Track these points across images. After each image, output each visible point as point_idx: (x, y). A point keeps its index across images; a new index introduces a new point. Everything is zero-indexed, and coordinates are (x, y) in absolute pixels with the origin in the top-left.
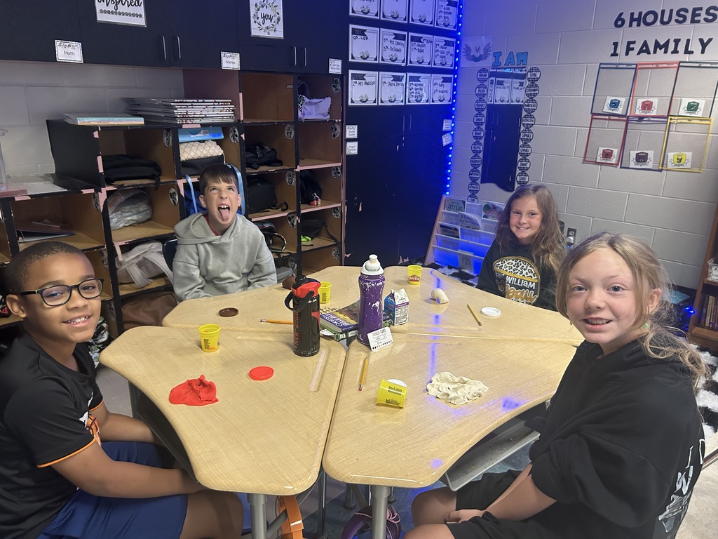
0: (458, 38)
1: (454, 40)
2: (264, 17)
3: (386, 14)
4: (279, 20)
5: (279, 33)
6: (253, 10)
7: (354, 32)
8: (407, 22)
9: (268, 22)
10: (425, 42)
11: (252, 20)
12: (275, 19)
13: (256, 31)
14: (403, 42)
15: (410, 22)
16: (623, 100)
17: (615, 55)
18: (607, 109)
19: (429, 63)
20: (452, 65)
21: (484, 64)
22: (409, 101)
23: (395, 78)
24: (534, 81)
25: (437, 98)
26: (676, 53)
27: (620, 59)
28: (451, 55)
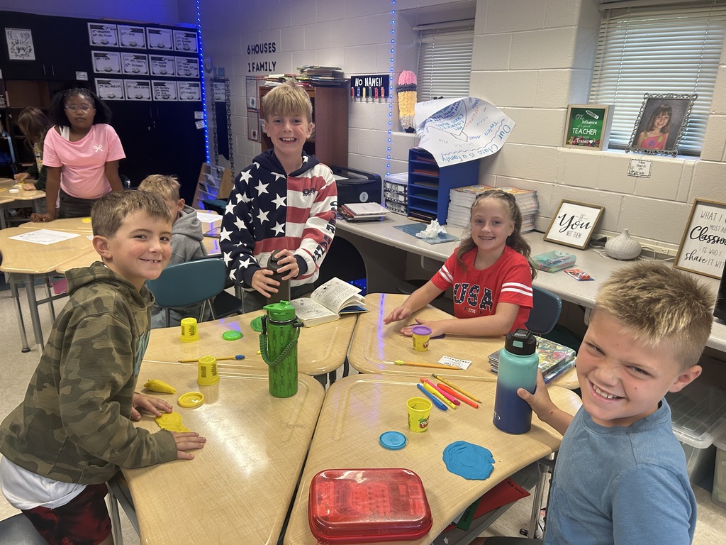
0: (200, 58)
1: (197, 59)
2: (19, 49)
3: (124, 43)
4: (30, 50)
5: (32, 57)
6: (10, 46)
7: (96, 55)
8: (145, 48)
9: (22, 52)
10: (166, 61)
11: (10, 51)
12: (28, 50)
13: (12, 56)
14: (144, 61)
15: (149, 48)
16: (255, 99)
17: (250, 71)
18: (251, 105)
19: (173, 74)
20: (197, 76)
21: (212, 75)
22: (156, 98)
23: (140, 84)
24: (228, 86)
25: (185, 97)
26: (266, 70)
27: (252, 74)
28: (195, 69)
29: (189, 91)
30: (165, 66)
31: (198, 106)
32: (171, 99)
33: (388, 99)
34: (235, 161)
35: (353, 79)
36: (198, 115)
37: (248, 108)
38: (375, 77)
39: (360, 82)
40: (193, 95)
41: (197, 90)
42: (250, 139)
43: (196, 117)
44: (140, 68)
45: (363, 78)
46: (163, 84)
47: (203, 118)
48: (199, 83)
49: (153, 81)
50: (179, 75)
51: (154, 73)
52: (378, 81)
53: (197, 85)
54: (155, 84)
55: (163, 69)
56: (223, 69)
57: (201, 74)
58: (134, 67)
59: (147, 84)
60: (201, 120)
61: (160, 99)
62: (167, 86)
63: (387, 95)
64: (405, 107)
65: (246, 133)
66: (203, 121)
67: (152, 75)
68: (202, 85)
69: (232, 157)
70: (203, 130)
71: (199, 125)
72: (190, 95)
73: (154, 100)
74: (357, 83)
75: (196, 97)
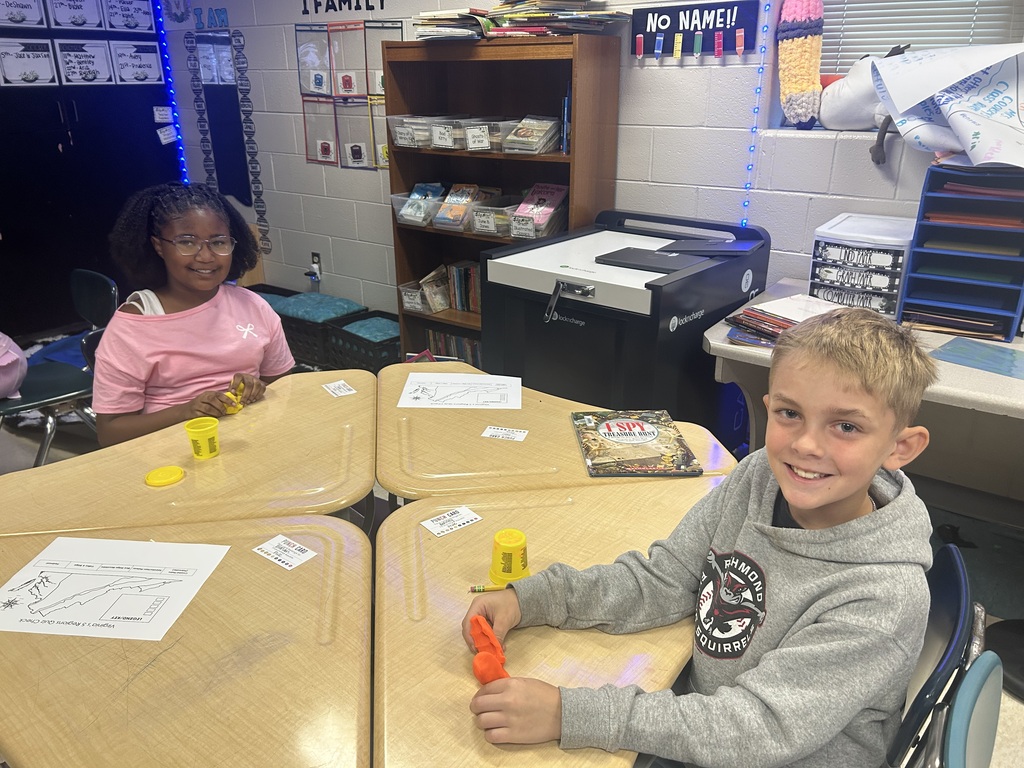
16: (325, 75)
17: (306, 12)
18: (313, 88)
19: (100, 25)
20: (151, 28)
21: (190, 25)
22: (68, 80)
23: (28, 48)
24: (240, 49)
25: (129, 76)
26: (358, 7)
27: (312, 18)
28: (146, 13)
29: (137, 62)
30: (80, 7)
31: (162, 95)
32: (101, 80)
33: (752, 57)
34: (268, 208)
35: (640, 16)
36: (161, 114)
37: (303, 95)
38: (711, 7)
39: (664, 22)
40: (147, 71)
41: (153, 59)
42: (310, 160)
43: (158, 118)
44: (25, 12)
45: (674, 12)
46: (79, 48)
47: (171, 120)
48: (156, 44)
49: (57, 42)
50: (112, 26)
51: (57, 24)
52: (724, 15)
53: (152, 50)
54: (64, 48)
55: (77, 13)
56: (224, 11)
57: (159, 26)
58: (10, 9)
59: (45, 48)
60: (168, 124)
61: (77, 80)
62: (90, 51)
63: (750, 45)
64: (803, 71)
65: (299, 146)
66: (172, 126)
67: (53, 26)
68: (163, 51)
69: (259, 200)
70: (175, 145)
71: (166, 136)
72: (139, 70)
73: (65, 83)
74: (652, 23)
75: (154, 76)
